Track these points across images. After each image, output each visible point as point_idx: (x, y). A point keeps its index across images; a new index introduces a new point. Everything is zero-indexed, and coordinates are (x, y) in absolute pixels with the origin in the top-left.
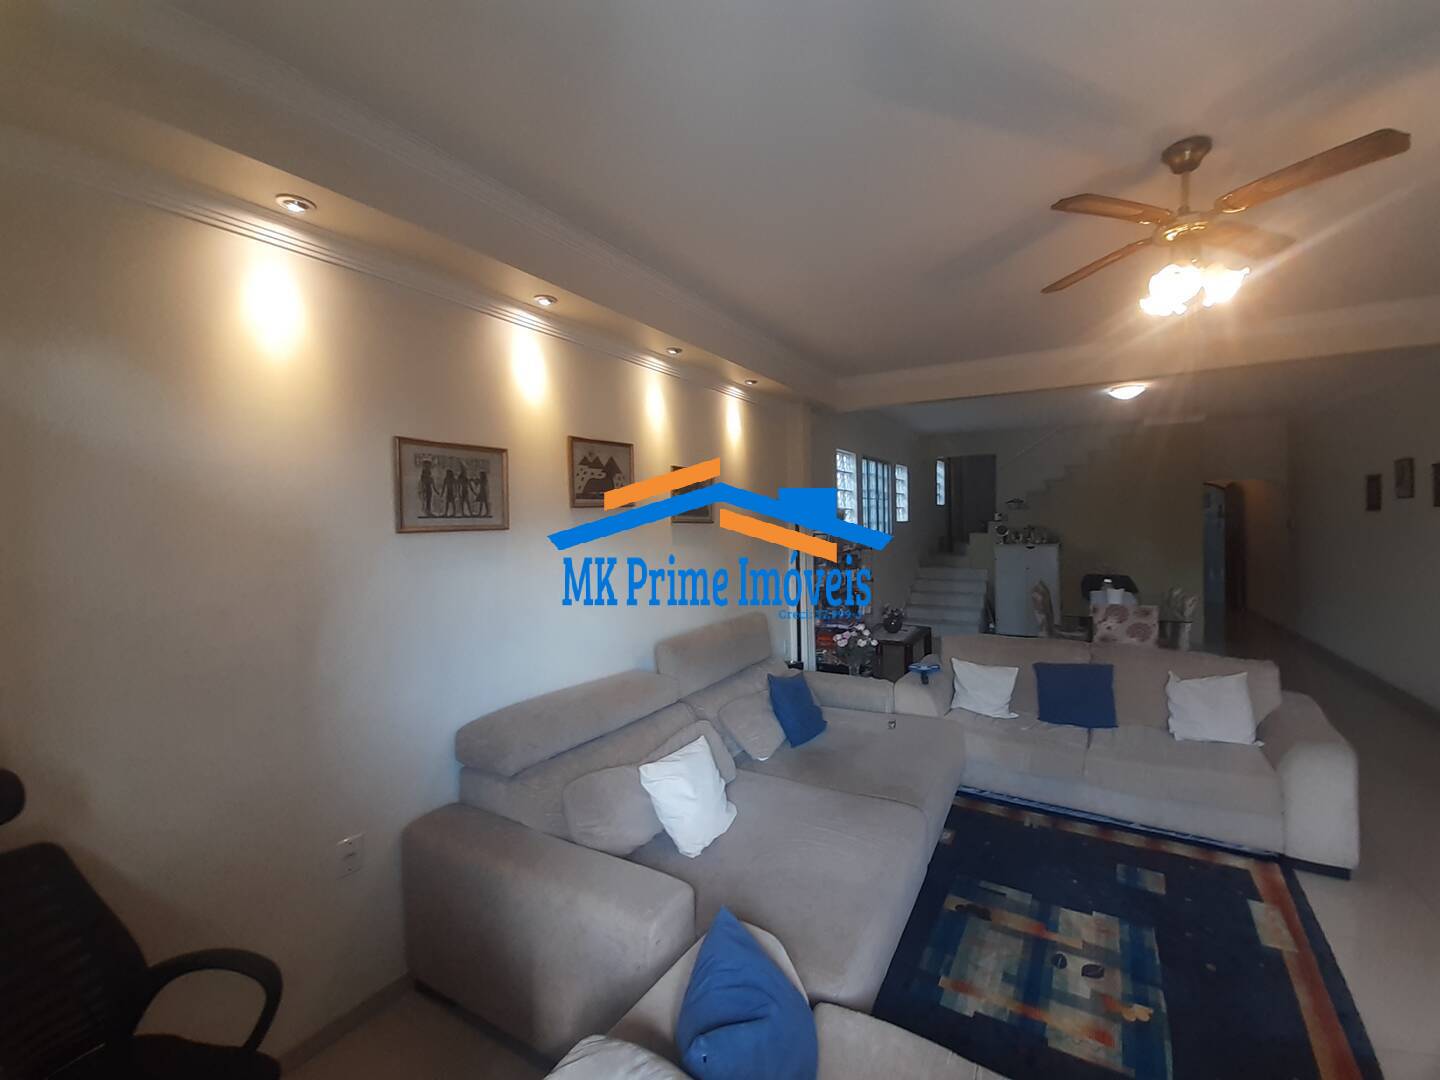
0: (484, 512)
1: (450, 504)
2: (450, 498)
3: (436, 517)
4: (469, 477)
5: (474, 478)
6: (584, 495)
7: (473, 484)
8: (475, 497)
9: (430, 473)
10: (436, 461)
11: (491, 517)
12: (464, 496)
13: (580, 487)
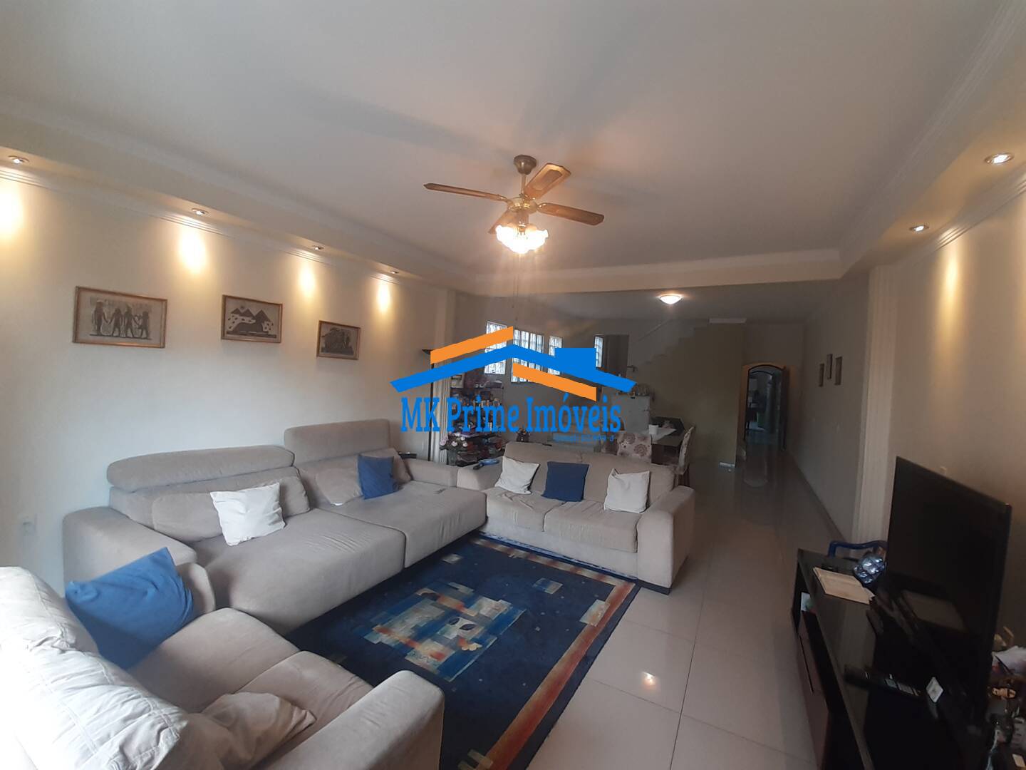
0: (144, 335)
1: (117, 330)
2: (117, 325)
3: (104, 336)
4: (133, 314)
5: (138, 315)
6: (235, 332)
7: (136, 318)
8: (137, 326)
9: (102, 310)
10: (107, 303)
11: (150, 339)
12: (129, 325)
13: (230, 328)
